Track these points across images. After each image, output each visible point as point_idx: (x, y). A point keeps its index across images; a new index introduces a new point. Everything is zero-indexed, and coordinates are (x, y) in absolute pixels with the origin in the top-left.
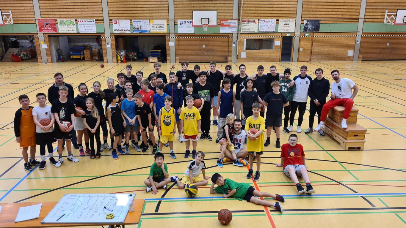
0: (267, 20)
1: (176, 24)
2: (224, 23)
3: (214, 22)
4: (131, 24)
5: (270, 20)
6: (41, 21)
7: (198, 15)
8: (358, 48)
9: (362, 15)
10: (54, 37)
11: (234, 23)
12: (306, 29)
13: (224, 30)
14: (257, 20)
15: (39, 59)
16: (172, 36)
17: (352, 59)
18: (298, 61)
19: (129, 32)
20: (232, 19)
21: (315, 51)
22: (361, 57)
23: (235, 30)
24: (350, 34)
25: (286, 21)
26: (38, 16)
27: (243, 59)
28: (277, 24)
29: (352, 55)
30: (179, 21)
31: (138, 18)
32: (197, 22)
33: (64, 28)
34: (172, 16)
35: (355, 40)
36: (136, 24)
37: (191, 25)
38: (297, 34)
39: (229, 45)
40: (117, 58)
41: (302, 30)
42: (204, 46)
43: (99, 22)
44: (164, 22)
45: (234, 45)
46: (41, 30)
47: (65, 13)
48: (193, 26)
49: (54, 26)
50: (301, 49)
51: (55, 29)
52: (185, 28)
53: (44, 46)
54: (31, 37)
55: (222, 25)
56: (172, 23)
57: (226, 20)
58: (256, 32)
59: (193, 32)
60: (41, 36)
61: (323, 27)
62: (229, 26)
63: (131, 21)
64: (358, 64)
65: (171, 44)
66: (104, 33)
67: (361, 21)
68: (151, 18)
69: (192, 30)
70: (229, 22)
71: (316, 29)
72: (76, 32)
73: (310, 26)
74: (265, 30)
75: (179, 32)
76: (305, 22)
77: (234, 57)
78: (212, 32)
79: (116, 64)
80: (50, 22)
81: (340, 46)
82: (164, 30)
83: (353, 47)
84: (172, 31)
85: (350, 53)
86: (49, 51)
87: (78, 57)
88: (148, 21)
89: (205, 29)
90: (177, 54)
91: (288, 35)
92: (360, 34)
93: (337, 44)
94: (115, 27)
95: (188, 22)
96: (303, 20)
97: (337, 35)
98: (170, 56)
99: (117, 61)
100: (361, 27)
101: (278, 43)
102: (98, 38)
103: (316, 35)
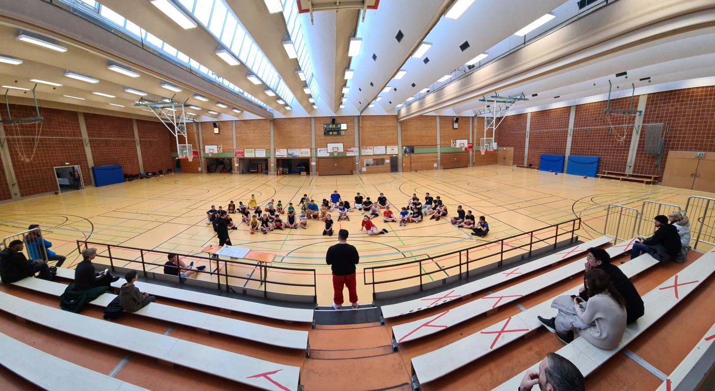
0: (379, 147)
1: (316, 151)
2: (349, 150)
3: (341, 150)
4: (287, 152)
5: (381, 147)
6: (236, 151)
7: (331, 146)
8: (439, 162)
9: (438, 142)
10: (242, 160)
11: (356, 149)
12: (405, 152)
13: (349, 154)
14: (372, 147)
15: (233, 171)
16: (314, 159)
17: (437, 168)
18: (403, 172)
19: (286, 157)
20: (354, 147)
21: (413, 165)
22: (442, 167)
23: (357, 154)
24: (434, 154)
25: (392, 147)
26: (235, 148)
27: (364, 172)
28: (386, 149)
29: (436, 166)
30: (318, 149)
31: (291, 148)
32: (330, 150)
33: (249, 154)
34: (313, 146)
35: (437, 157)
36: (290, 152)
37: (326, 151)
38: (400, 155)
39: (354, 163)
40: (277, 172)
41: (403, 153)
42: (336, 165)
43: (268, 151)
44: (309, 150)
45: (357, 163)
46: (236, 156)
47: (248, 146)
48: (328, 152)
49: (243, 153)
50: (404, 164)
51: (243, 155)
52: (322, 153)
53: (237, 165)
54: (230, 160)
55: (348, 151)
56: (314, 151)
57: (350, 148)
58: (372, 154)
59: (328, 156)
60: (235, 159)
61: (416, 150)
62: (353, 151)
63: (287, 150)
64: (441, 172)
65: (313, 164)
66: (270, 157)
67: (439, 146)
68: (301, 148)
69: (328, 155)
70: (352, 149)
71: (412, 151)
72: (254, 157)
73: (408, 150)
74: (378, 153)
75: (318, 156)
76: (404, 148)
77: (358, 171)
78: (340, 155)
79: (276, 176)
80: (240, 151)
81: (428, 161)
82: (309, 155)
83: (436, 162)
84: (314, 155)
86: (239, 168)
87: (254, 171)
88: (298, 150)
89: (336, 154)
90: (317, 170)
91: (394, 156)
92: (439, 154)
93: (426, 160)
94: (277, 153)
96: (403, 146)
97: (425, 155)
98: (312, 171)
99: (277, 174)
100: (439, 150)
101: (388, 161)
102: (266, 161)
103: (412, 155)
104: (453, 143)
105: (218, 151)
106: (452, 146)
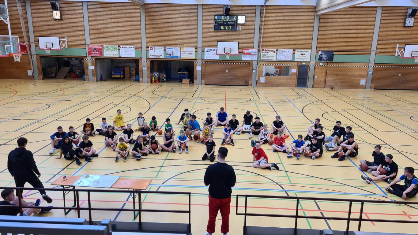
0: (284, 50)
1: (203, 51)
2: (246, 52)
3: (235, 51)
4: (165, 51)
5: (288, 50)
6: (90, 47)
7: (221, 46)
8: (370, 77)
9: (374, 47)
10: (100, 60)
11: (254, 51)
12: (320, 59)
13: (245, 58)
14: (275, 50)
15: (86, 77)
16: (199, 62)
17: (364, 87)
18: (313, 87)
19: (163, 57)
20: (253, 48)
21: (329, 79)
22: (373, 85)
23: (255, 58)
24: (362, 65)
25: (303, 51)
26: (88, 42)
27: (262, 83)
28: (294, 53)
29: (364, 84)
30: (206, 49)
31: (170, 45)
32: (220, 51)
33: (109, 52)
34: (200, 45)
35: (367, 70)
36: (169, 51)
37: (215, 52)
38: (313, 63)
39: (250, 70)
40: (152, 79)
41: (317, 60)
42: (227, 71)
43: (138, 48)
44: (193, 50)
45: (254, 71)
46: (89, 54)
47: (110, 40)
48: (217, 54)
49: (100, 50)
50: (316, 77)
51: (101, 53)
52: (210, 55)
53: (91, 67)
54: (81, 60)
55: (244, 53)
56: (200, 50)
57: (248, 49)
58: (275, 60)
59: (218, 59)
60: (89, 59)
61: (336, 58)
62: (250, 54)
63: (165, 48)
64: (370, 93)
65: (199, 68)
66: (141, 58)
67: (373, 54)
68: (182, 46)
69: (217, 58)
70: (250, 51)
71: (331, 59)
72: (118, 56)
73: (324, 57)
74: (282, 59)
75: (205, 58)
76: (320, 53)
77: (254, 82)
78: (234, 59)
79: (150, 84)
80: (97, 47)
81: (353, 75)
82: (193, 56)
83: (366, 77)
84: (200, 57)
85: (363, 82)
86: (95, 72)
87: (119, 76)
88: (179, 49)
89: (227, 57)
90: (203, 77)
91: (303, 64)
92: (372, 65)
93: (350, 73)
94: (151, 52)
95: (214, 50)
96: (317, 51)
97: (349, 65)
98: (196, 79)
99: (151, 82)
100: (373, 58)
101: (294, 71)
102: (136, 62)
103: (330, 65)
104: (400, 49)
105: (61, 46)
106: (396, 55)
